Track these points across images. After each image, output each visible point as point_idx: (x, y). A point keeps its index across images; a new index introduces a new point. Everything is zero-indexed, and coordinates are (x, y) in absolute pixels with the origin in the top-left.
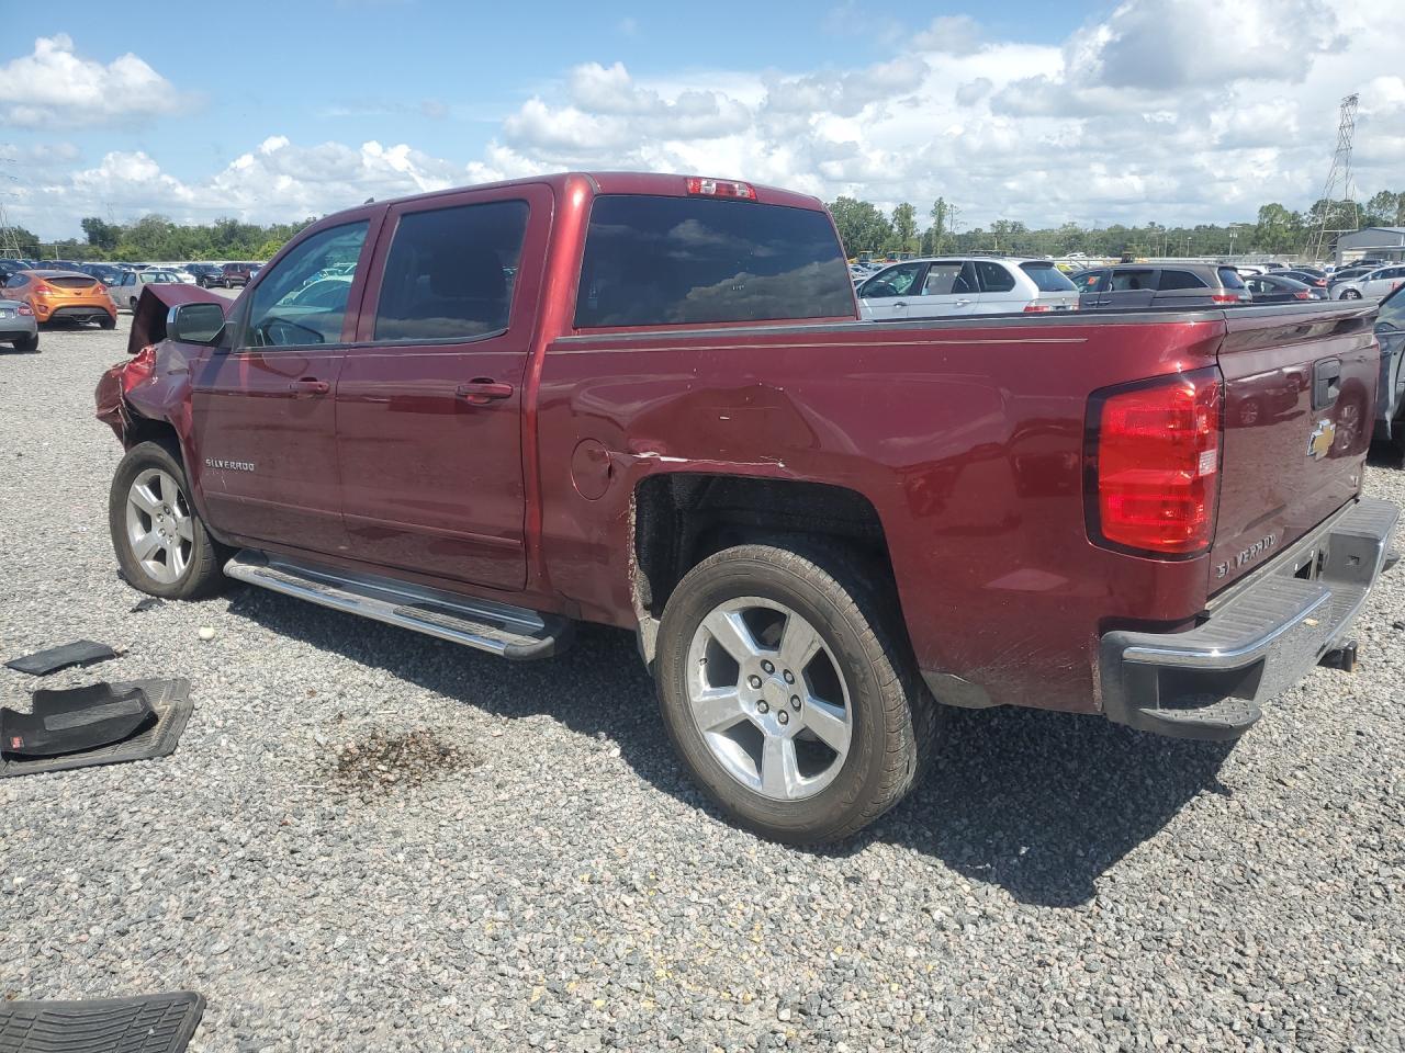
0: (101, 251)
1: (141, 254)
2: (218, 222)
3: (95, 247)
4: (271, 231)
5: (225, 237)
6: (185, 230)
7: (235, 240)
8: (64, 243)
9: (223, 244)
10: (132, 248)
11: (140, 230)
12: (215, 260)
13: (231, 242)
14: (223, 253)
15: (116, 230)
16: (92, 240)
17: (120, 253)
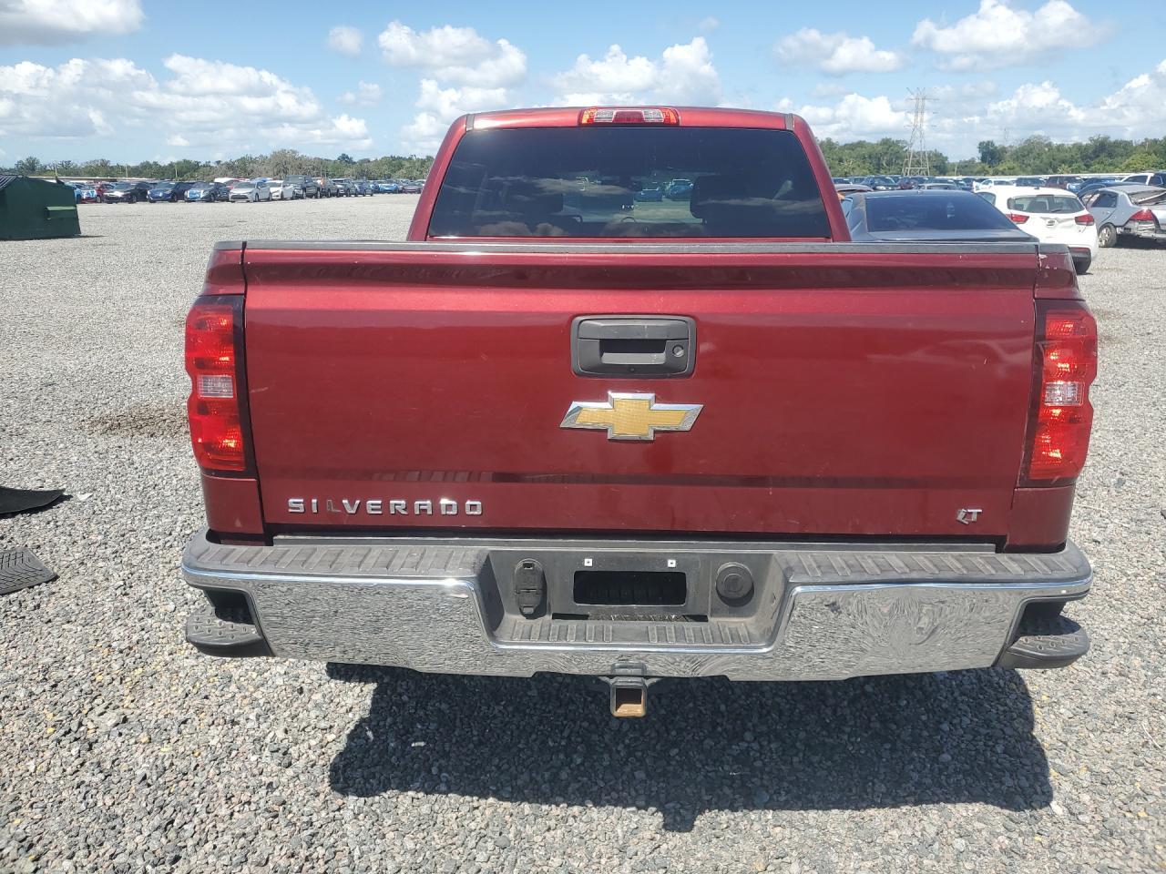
0: (987, 167)
1: (1017, 169)
2: (1091, 139)
3: (983, 164)
4: (1143, 145)
5: (1095, 152)
6: (1059, 148)
7: (1102, 156)
8: (966, 162)
9: (1090, 158)
10: (1011, 164)
11: (1022, 149)
12: (1079, 172)
13: (1098, 156)
14: (1087, 166)
15: (1004, 150)
16: (983, 159)
17: (1001, 169)
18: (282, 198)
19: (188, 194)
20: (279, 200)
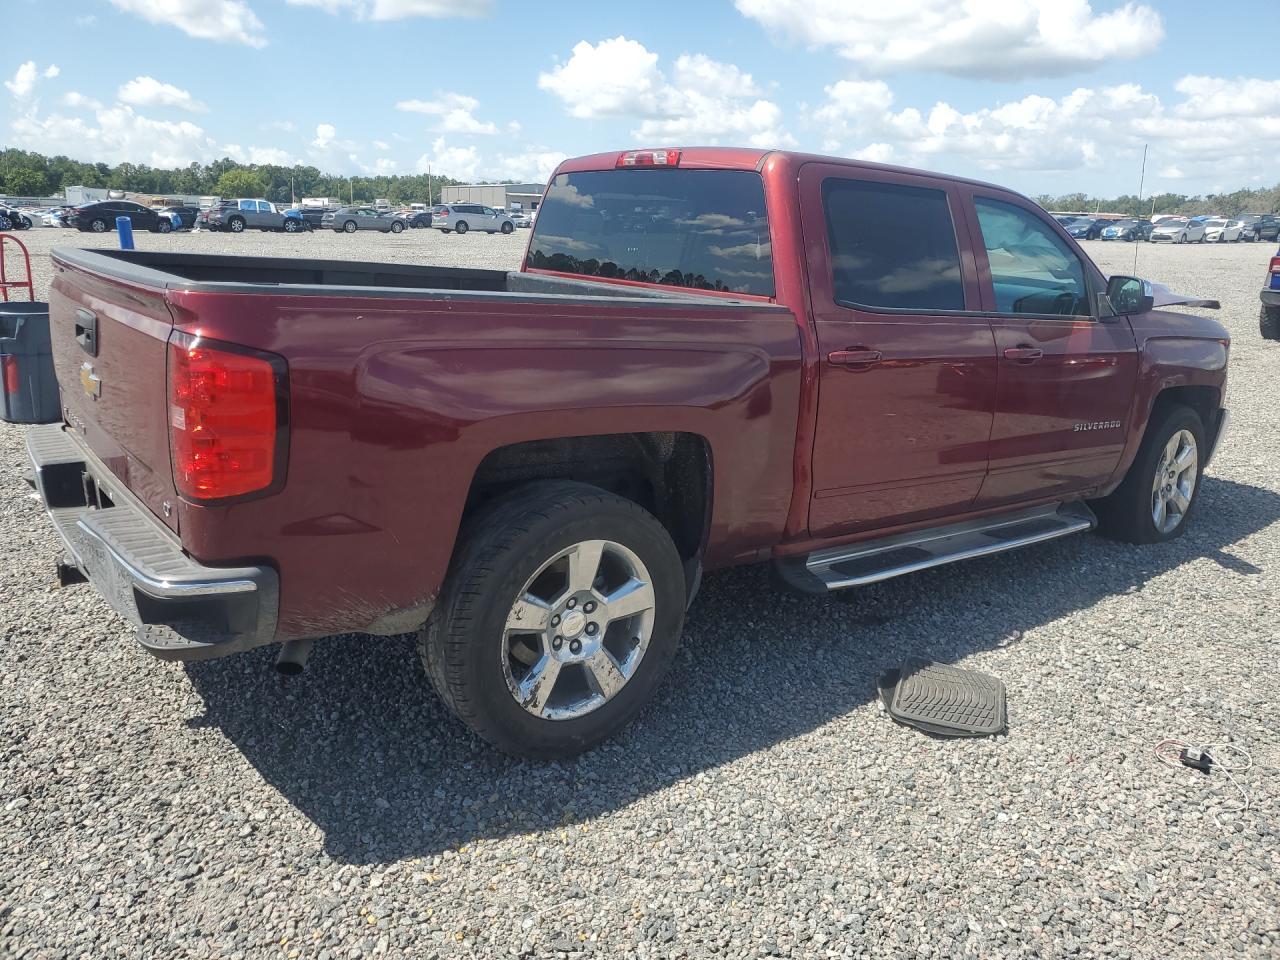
18: (1221, 240)
19: (1104, 232)
20: (1217, 242)
